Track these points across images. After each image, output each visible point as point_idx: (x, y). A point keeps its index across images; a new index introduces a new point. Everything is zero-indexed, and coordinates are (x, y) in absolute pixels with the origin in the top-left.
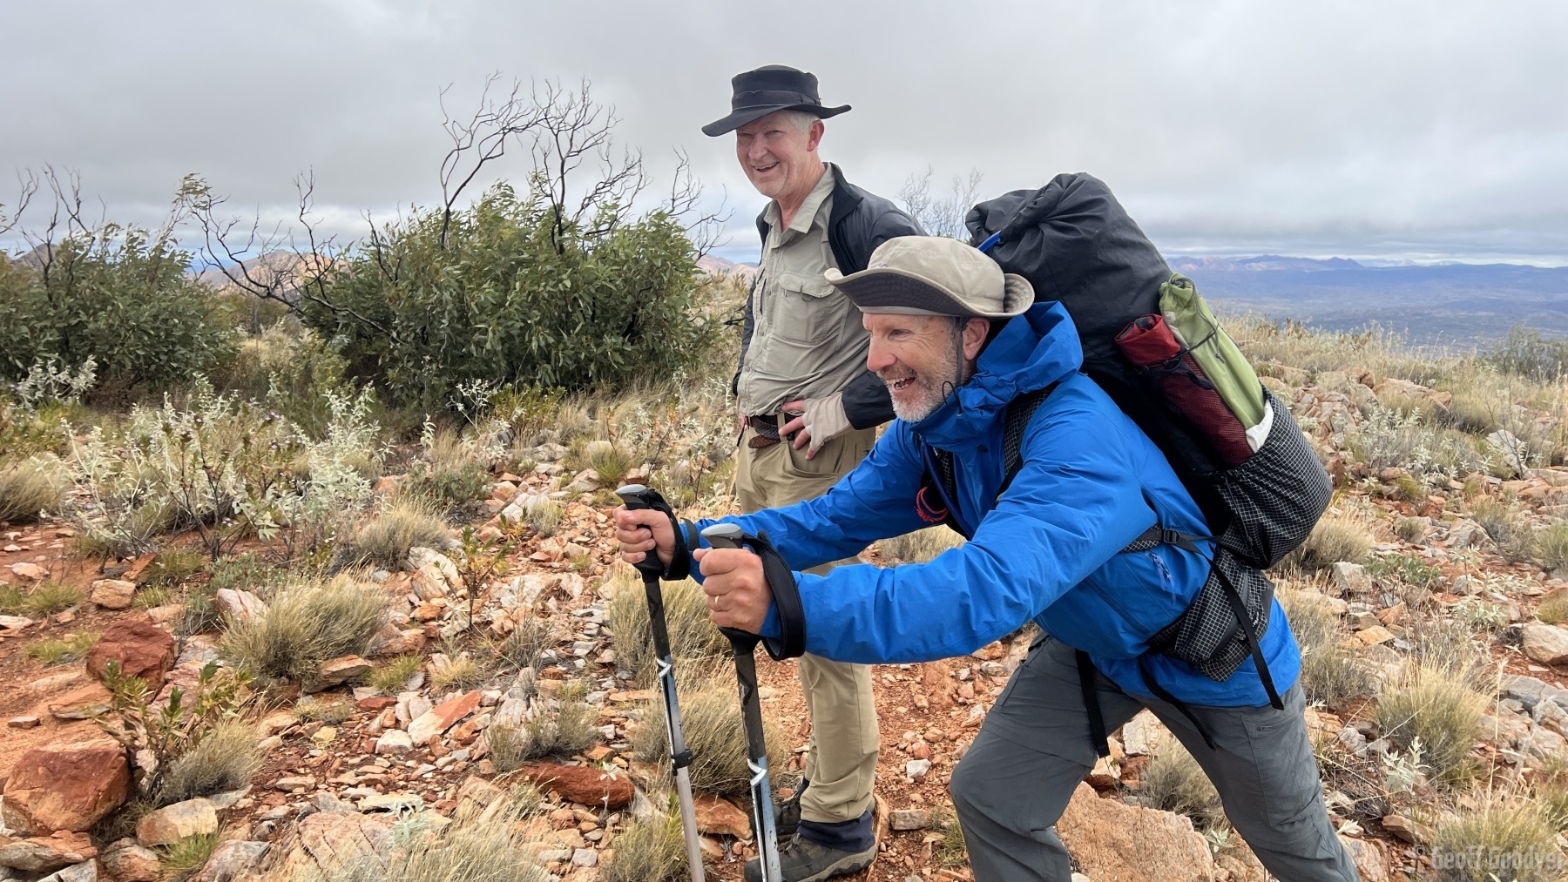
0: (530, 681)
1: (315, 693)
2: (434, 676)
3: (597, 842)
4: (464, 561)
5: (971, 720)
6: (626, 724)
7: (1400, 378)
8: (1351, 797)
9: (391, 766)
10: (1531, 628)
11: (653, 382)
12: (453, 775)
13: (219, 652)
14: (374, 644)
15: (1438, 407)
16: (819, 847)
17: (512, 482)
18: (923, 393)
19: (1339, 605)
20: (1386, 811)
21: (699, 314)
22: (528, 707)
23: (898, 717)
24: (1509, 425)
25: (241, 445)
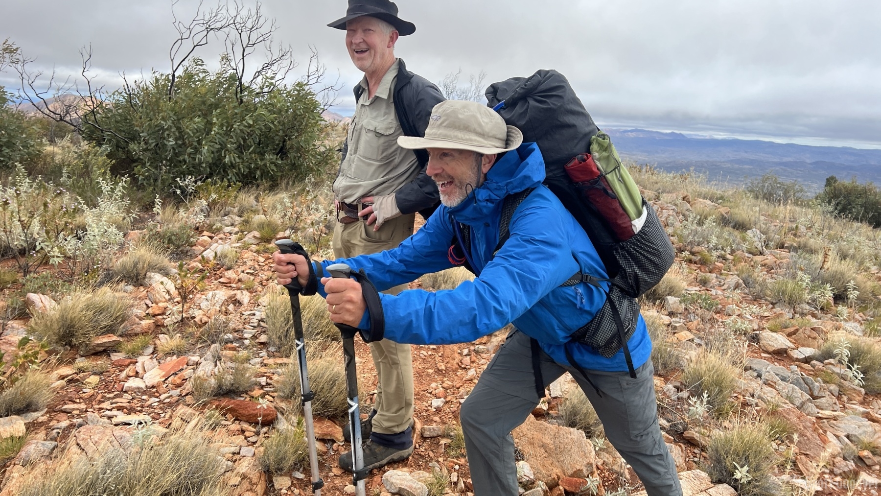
0: (217, 351)
1: (87, 356)
2: (160, 348)
3: (254, 443)
4: (179, 281)
5: (468, 377)
6: (273, 377)
7: (704, 199)
8: (668, 421)
9: (133, 399)
10: (764, 334)
11: (294, 182)
12: (170, 405)
13: (28, 331)
14: (124, 328)
15: (723, 216)
16: (382, 447)
17: (209, 237)
18: (457, 190)
19: (666, 319)
20: (685, 429)
21: (322, 145)
22: (216, 365)
23: (428, 375)
24: (758, 226)
25: (42, 208)
